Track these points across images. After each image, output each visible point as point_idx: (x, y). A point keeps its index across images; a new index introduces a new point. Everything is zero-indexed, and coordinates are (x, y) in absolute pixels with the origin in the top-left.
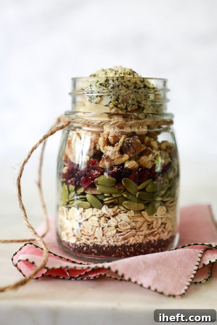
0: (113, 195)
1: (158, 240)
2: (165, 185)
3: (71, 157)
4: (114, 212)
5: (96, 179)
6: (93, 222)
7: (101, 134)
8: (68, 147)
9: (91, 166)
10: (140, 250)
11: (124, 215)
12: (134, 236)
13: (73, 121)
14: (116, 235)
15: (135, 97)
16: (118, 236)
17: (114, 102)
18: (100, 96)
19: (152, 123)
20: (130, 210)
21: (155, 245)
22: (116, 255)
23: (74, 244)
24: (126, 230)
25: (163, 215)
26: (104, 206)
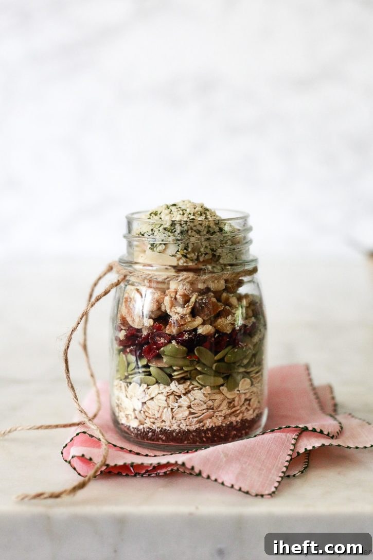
0: (184, 368)
1: (242, 420)
2: (248, 352)
3: (129, 319)
4: (185, 389)
5: (162, 349)
6: (159, 401)
7: (167, 292)
8: (125, 307)
9: (156, 332)
10: (219, 434)
11: (198, 392)
12: (211, 418)
13: (132, 274)
14: (189, 417)
15: (208, 245)
16: (191, 419)
17: (182, 251)
18: (165, 244)
19: (230, 276)
20: (205, 386)
21: (237, 427)
22: (189, 442)
23: (135, 428)
24: (201, 410)
25: (247, 389)
26: (173, 382)
